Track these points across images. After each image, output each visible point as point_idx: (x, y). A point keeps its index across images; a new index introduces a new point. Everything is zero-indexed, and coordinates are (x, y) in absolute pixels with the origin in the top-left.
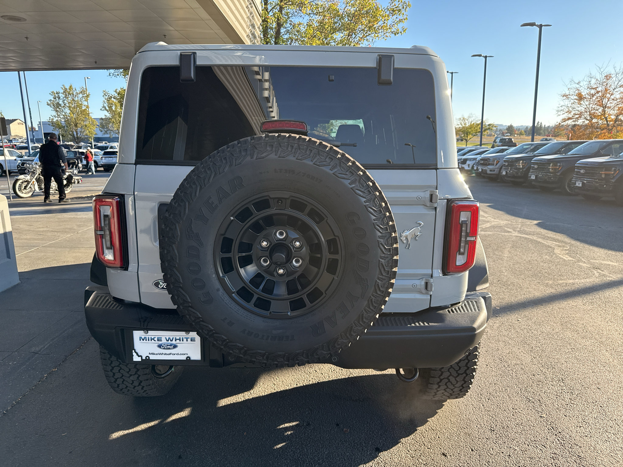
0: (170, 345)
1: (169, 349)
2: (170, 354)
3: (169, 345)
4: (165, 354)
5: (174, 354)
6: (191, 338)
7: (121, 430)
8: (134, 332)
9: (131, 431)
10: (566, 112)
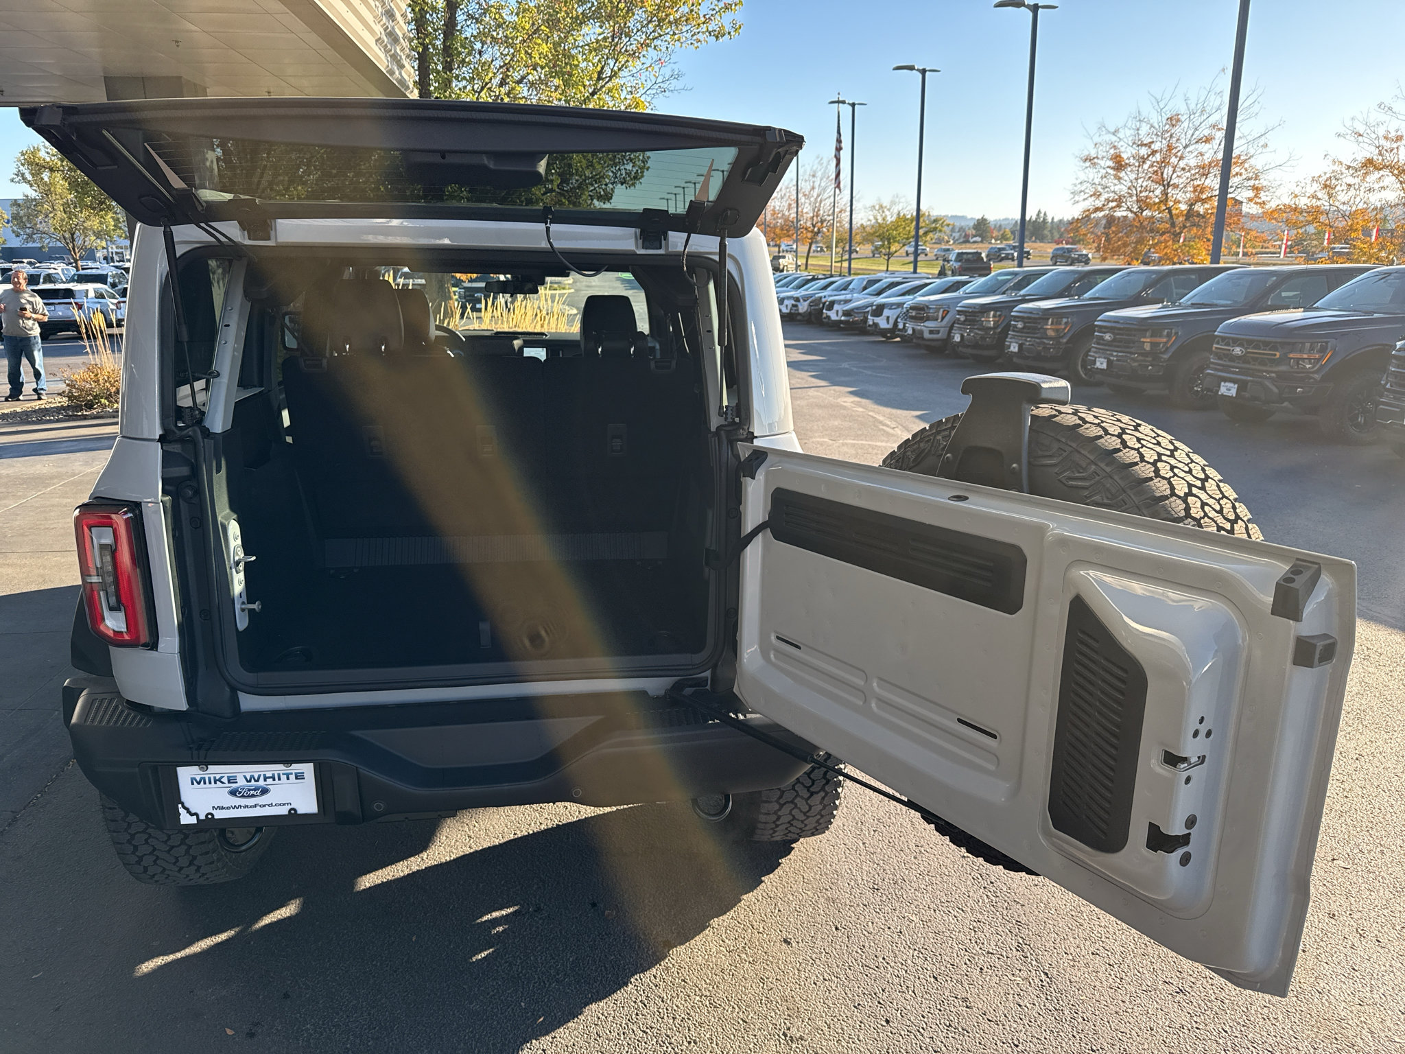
0: (255, 790)
1: (253, 796)
2: (255, 806)
3: (252, 790)
4: (246, 807)
5: (264, 806)
6: (296, 773)
7: (158, 955)
8: (179, 769)
9: (179, 955)
10: (1091, 196)
